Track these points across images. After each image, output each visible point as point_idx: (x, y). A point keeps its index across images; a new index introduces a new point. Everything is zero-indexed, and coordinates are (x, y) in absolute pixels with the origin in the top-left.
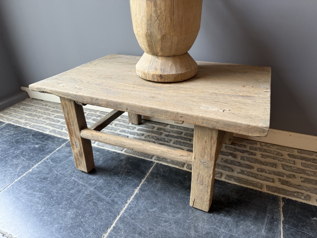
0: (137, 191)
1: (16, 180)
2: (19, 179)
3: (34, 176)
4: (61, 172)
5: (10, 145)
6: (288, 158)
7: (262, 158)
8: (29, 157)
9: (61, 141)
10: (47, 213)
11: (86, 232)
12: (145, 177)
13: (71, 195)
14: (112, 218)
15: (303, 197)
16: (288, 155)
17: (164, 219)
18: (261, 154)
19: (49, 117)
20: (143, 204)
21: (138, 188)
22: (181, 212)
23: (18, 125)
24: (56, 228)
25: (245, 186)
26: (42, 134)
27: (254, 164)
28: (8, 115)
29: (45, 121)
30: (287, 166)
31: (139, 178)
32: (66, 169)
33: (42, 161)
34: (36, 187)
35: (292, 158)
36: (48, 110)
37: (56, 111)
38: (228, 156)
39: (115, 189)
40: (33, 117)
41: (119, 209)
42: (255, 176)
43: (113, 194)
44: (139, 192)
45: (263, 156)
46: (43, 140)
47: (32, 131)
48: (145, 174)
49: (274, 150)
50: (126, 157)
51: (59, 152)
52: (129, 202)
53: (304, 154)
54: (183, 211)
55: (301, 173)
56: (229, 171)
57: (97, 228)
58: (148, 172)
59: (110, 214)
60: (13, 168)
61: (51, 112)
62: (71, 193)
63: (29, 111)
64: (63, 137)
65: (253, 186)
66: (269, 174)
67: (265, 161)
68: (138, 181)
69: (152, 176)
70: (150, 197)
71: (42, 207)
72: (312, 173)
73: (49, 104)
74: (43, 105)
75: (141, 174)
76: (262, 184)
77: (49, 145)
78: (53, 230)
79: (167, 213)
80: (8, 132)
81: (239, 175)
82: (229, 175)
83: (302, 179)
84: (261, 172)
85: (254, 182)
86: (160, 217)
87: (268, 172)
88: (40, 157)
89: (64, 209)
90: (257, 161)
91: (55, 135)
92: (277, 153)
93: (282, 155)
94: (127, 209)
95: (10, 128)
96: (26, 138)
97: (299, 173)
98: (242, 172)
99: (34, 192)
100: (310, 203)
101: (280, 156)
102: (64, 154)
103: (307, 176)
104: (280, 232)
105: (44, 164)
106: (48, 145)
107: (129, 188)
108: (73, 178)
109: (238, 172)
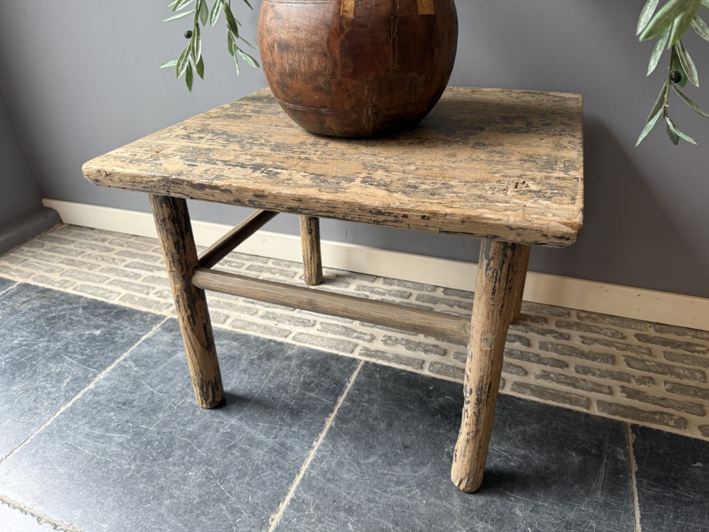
0: (330, 422)
1: (63, 409)
2: (69, 405)
3: (102, 397)
4: (159, 387)
5: (37, 330)
6: (635, 342)
7: (583, 345)
8: (84, 357)
9: (150, 320)
10: (143, 476)
11: (235, 512)
12: (344, 392)
13: (190, 437)
14: (285, 482)
15: (672, 423)
16: (637, 336)
17: (394, 479)
18: (581, 337)
19: (113, 266)
20: (348, 448)
21: (333, 416)
22: (428, 463)
23: (47, 286)
24: (168, 507)
25: (555, 404)
26: (104, 305)
27: (568, 357)
28: (19, 264)
29: (105, 275)
30: (637, 360)
31: (332, 394)
32: (170, 380)
33: (114, 365)
34: (110, 422)
35: (645, 342)
36: (110, 251)
37: (129, 252)
38: (514, 342)
39: (283, 419)
40: (78, 267)
41: (298, 461)
42: (573, 383)
43: (281, 430)
44: (336, 425)
45: (584, 340)
46: (109, 318)
47: (82, 300)
48: (343, 386)
49: (606, 326)
50: (298, 350)
51: (148, 344)
52: (316, 445)
53: (668, 334)
54: (433, 460)
55: (664, 373)
56: (517, 374)
57: (257, 504)
58: (349, 382)
59: (279, 473)
60: (51, 381)
61: (116, 254)
62: (190, 432)
63: (66, 255)
64: (152, 311)
65: (571, 404)
66: (601, 376)
67: (590, 351)
68: (331, 401)
69: (358, 390)
70: (361, 434)
71: (129, 464)
72: (686, 372)
73: (110, 237)
74: (96, 240)
75: (334, 386)
76: (588, 399)
77: (125, 329)
78: (163, 510)
79: (400, 465)
80: (27, 301)
81: (539, 381)
82: (520, 383)
83: (668, 385)
84: (583, 374)
85: (573, 396)
86: (386, 474)
87: (598, 372)
88: (108, 357)
89: (179, 465)
90: (573, 351)
91: (135, 307)
92: (612, 333)
93: (624, 338)
94: (314, 460)
95: (29, 294)
96: (70, 315)
97: (660, 373)
98: (546, 375)
99: (107, 432)
100: (687, 434)
101: (619, 338)
102: (161, 347)
103: (677, 379)
104: (632, 493)
105: (119, 370)
106: (121, 330)
107: (313, 416)
108: (189, 400)
109: (537, 376)
